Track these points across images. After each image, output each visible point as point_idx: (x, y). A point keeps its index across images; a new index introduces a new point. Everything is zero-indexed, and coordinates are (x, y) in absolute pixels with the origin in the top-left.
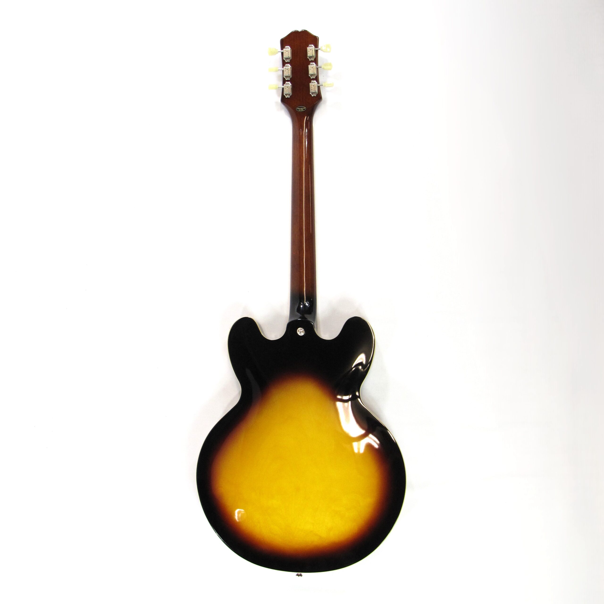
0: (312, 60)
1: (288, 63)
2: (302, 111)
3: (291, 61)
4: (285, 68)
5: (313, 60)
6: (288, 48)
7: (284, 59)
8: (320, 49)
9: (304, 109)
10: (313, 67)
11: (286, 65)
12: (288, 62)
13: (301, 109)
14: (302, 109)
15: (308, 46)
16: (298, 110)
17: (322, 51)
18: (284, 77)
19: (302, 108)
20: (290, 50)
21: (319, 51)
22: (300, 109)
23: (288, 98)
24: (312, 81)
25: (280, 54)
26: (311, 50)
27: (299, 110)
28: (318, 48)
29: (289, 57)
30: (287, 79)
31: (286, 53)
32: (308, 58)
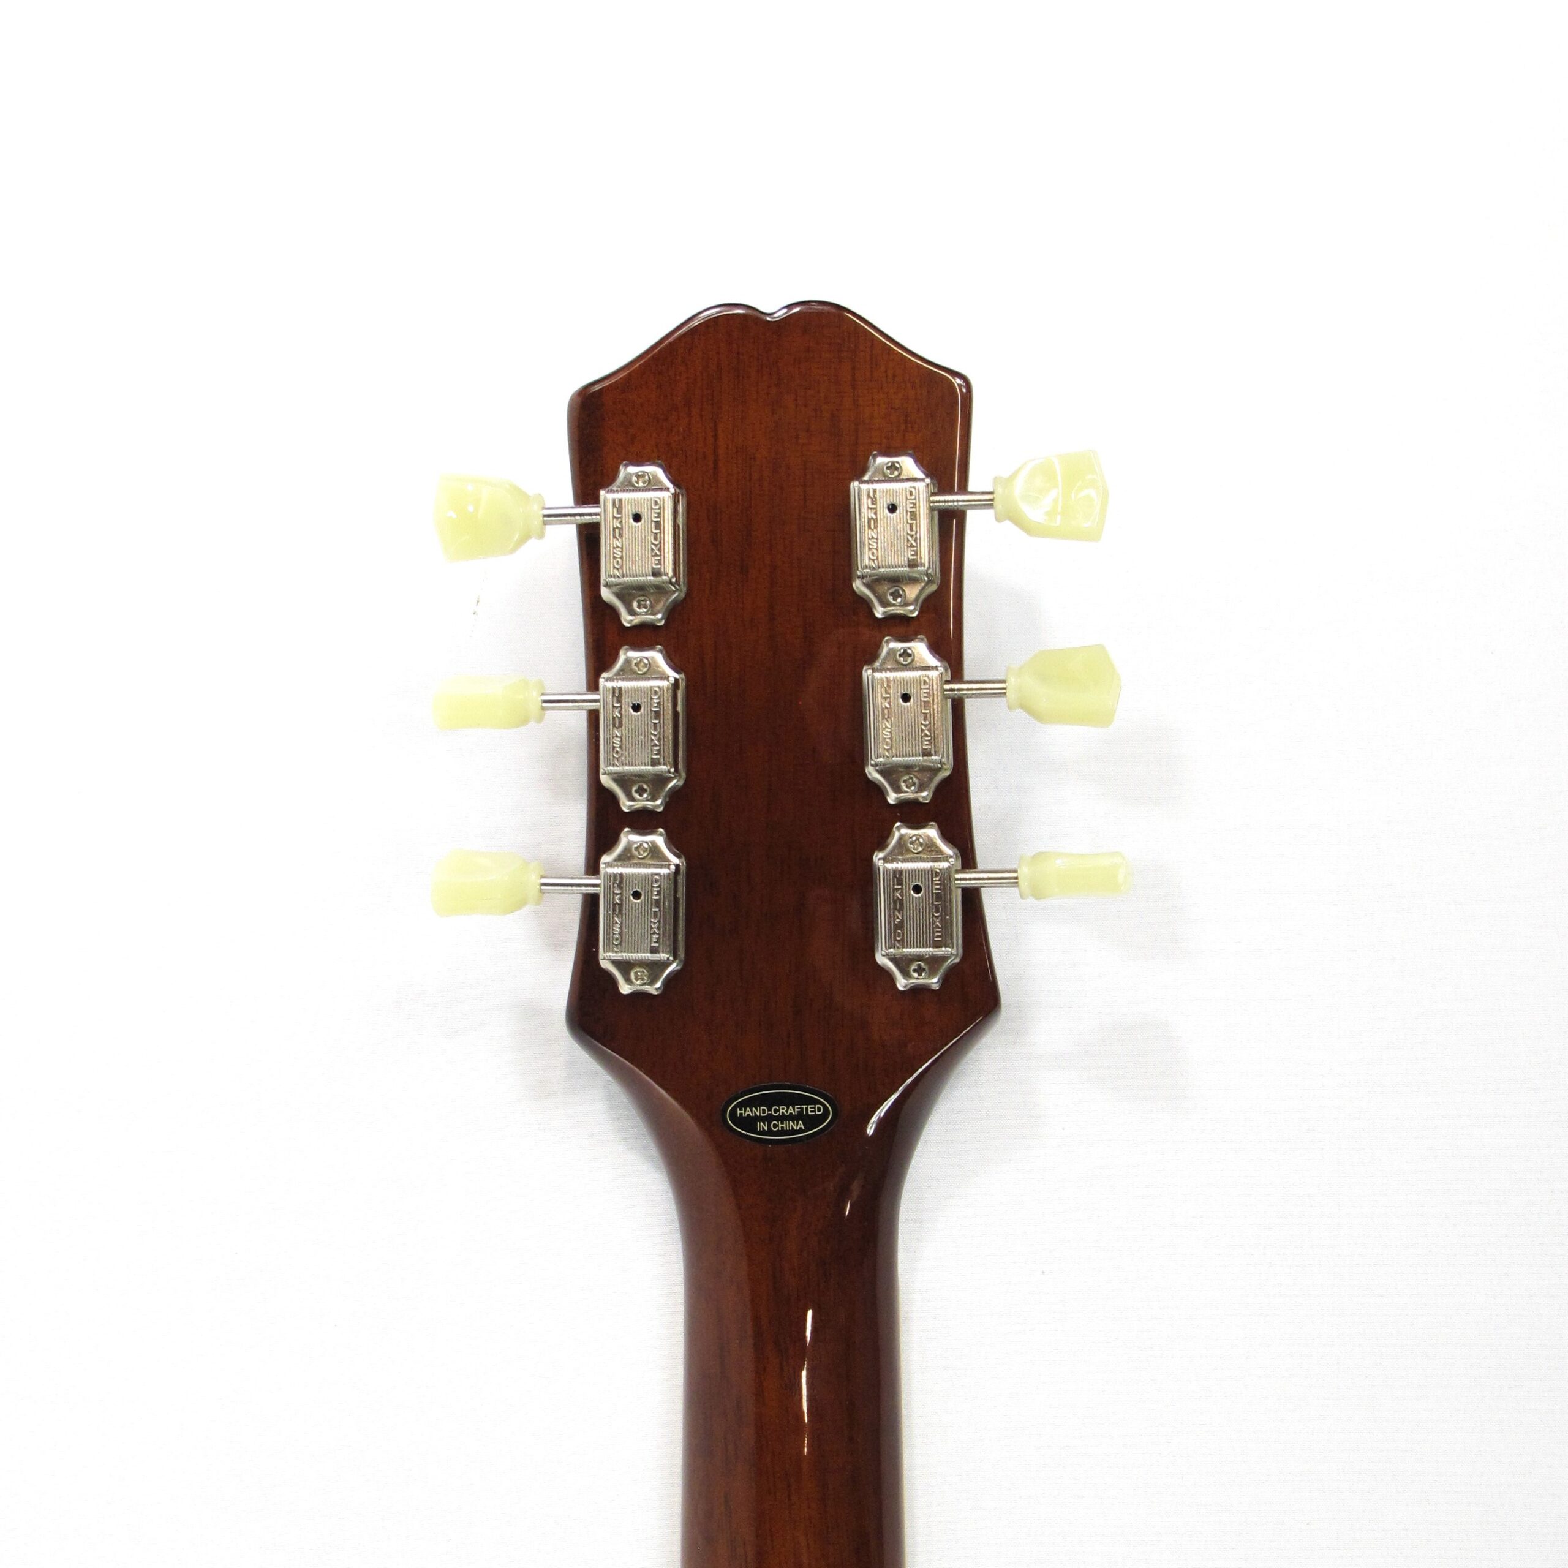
0: (899, 611)
1: (643, 636)
2: (783, 1132)
3: (672, 613)
4: (618, 694)
5: (912, 611)
6: (652, 485)
7: (606, 594)
8: (988, 503)
9: (811, 1121)
10: (912, 691)
11: (628, 661)
12: (643, 627)
13: (783, 1118)
14: (791, 1118)
15: (859, 471)
16: (749, 1123)
17: (1008, 524)
18: (605, 780)
19: (793, 1111)
20: (675, 498)
21: (976, 523)
22: (769, 1119)
23: (638, 996)
24: (901, 831)
25: (567, 537)
26: (893, 508)
27: (762, 1126)
28: (963, 488)
29: (656, 573)
30: (638, 805)
31: (625, 532)
32: (858, 586)
